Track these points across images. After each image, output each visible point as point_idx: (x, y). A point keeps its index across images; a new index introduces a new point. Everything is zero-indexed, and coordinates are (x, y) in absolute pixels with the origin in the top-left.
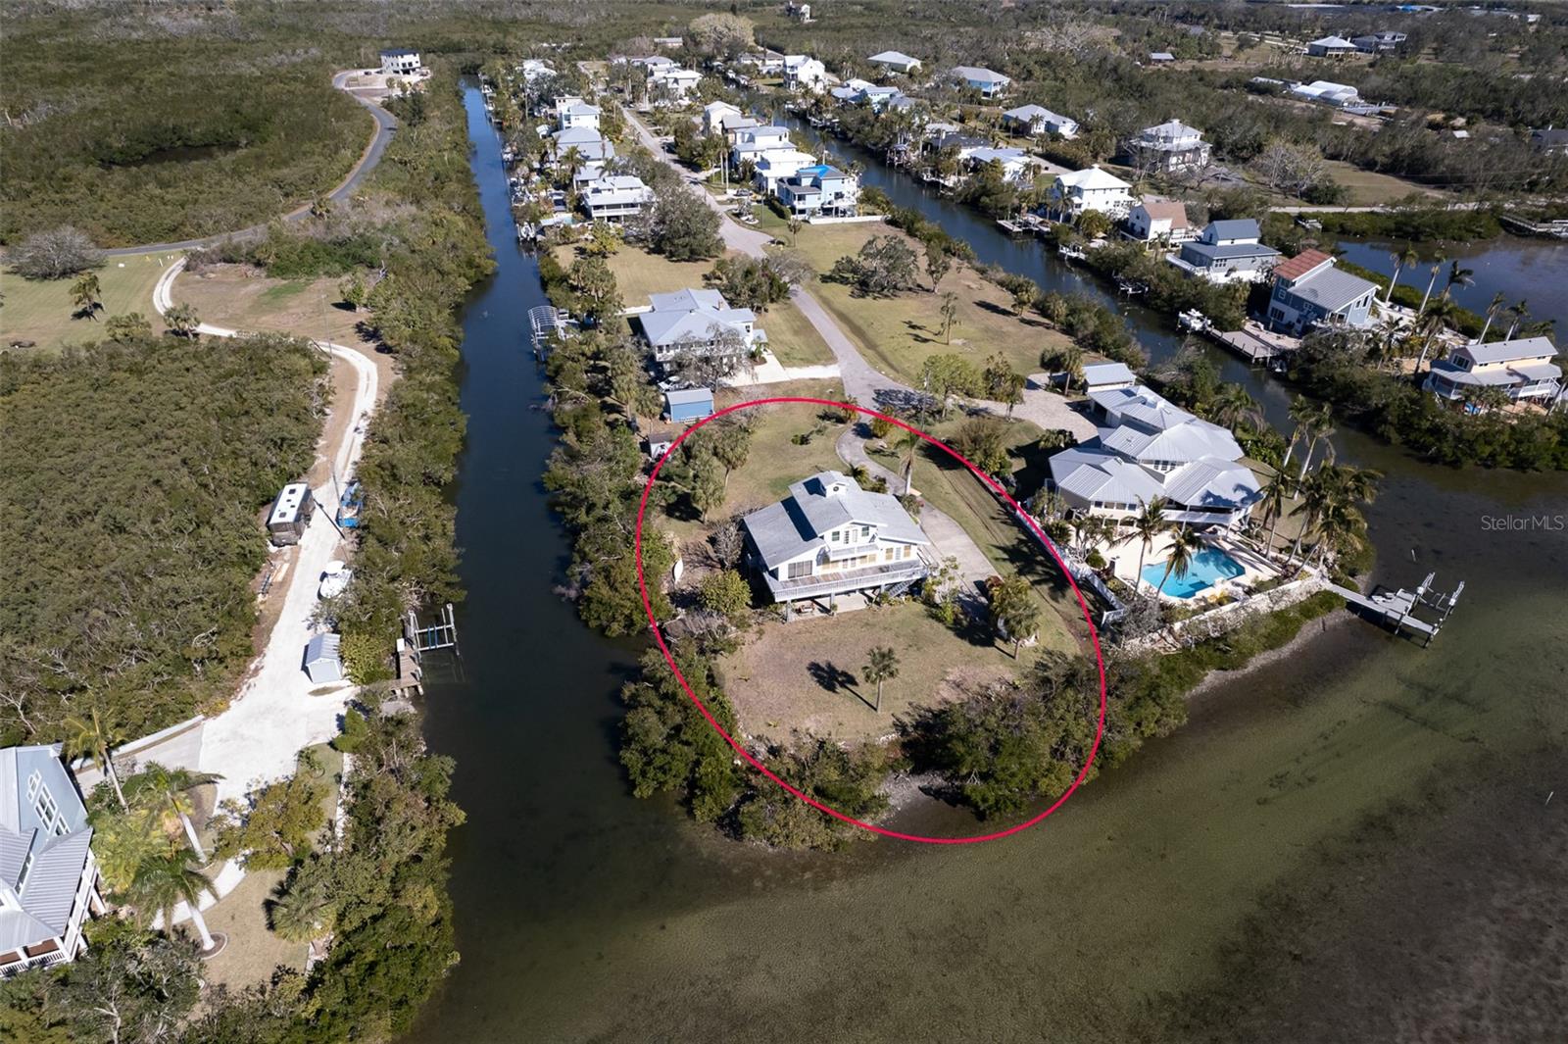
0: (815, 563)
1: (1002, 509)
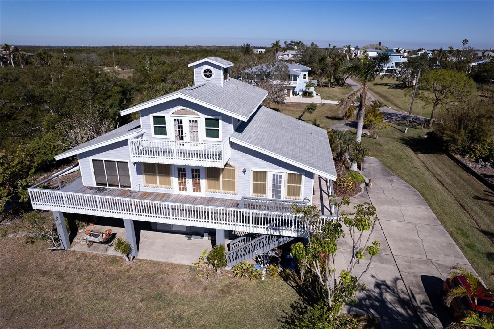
0: (132, 170)
1: (490, 190)
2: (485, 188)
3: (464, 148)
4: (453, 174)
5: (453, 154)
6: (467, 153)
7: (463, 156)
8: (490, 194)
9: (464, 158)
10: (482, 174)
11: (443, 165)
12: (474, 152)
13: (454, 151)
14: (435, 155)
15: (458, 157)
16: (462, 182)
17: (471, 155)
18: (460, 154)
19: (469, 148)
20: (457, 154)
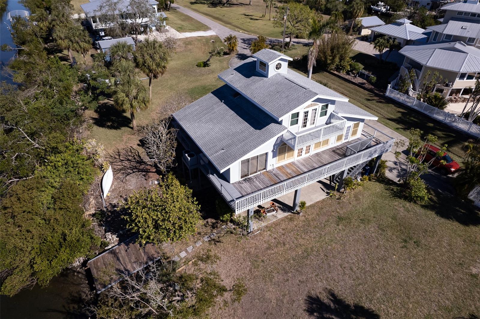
0: (270, 155)
1: (370, 93)
2: (367, 92)
3: (337, 65)
4: (344, 86)
5: (332, 71)
6: (341, 69)
7: (339, 72)
8: (372, 96)
9: (340, 73)
10: (359, 83)
11: (332, 81)
12: (344, 68)
13: (332, 69)
14: (320, 73)
15: (335, 72)
16: (353, 91)
17: (343, 70)
18: (335, 70)
19: (341, 66)
20: (334, 71)
